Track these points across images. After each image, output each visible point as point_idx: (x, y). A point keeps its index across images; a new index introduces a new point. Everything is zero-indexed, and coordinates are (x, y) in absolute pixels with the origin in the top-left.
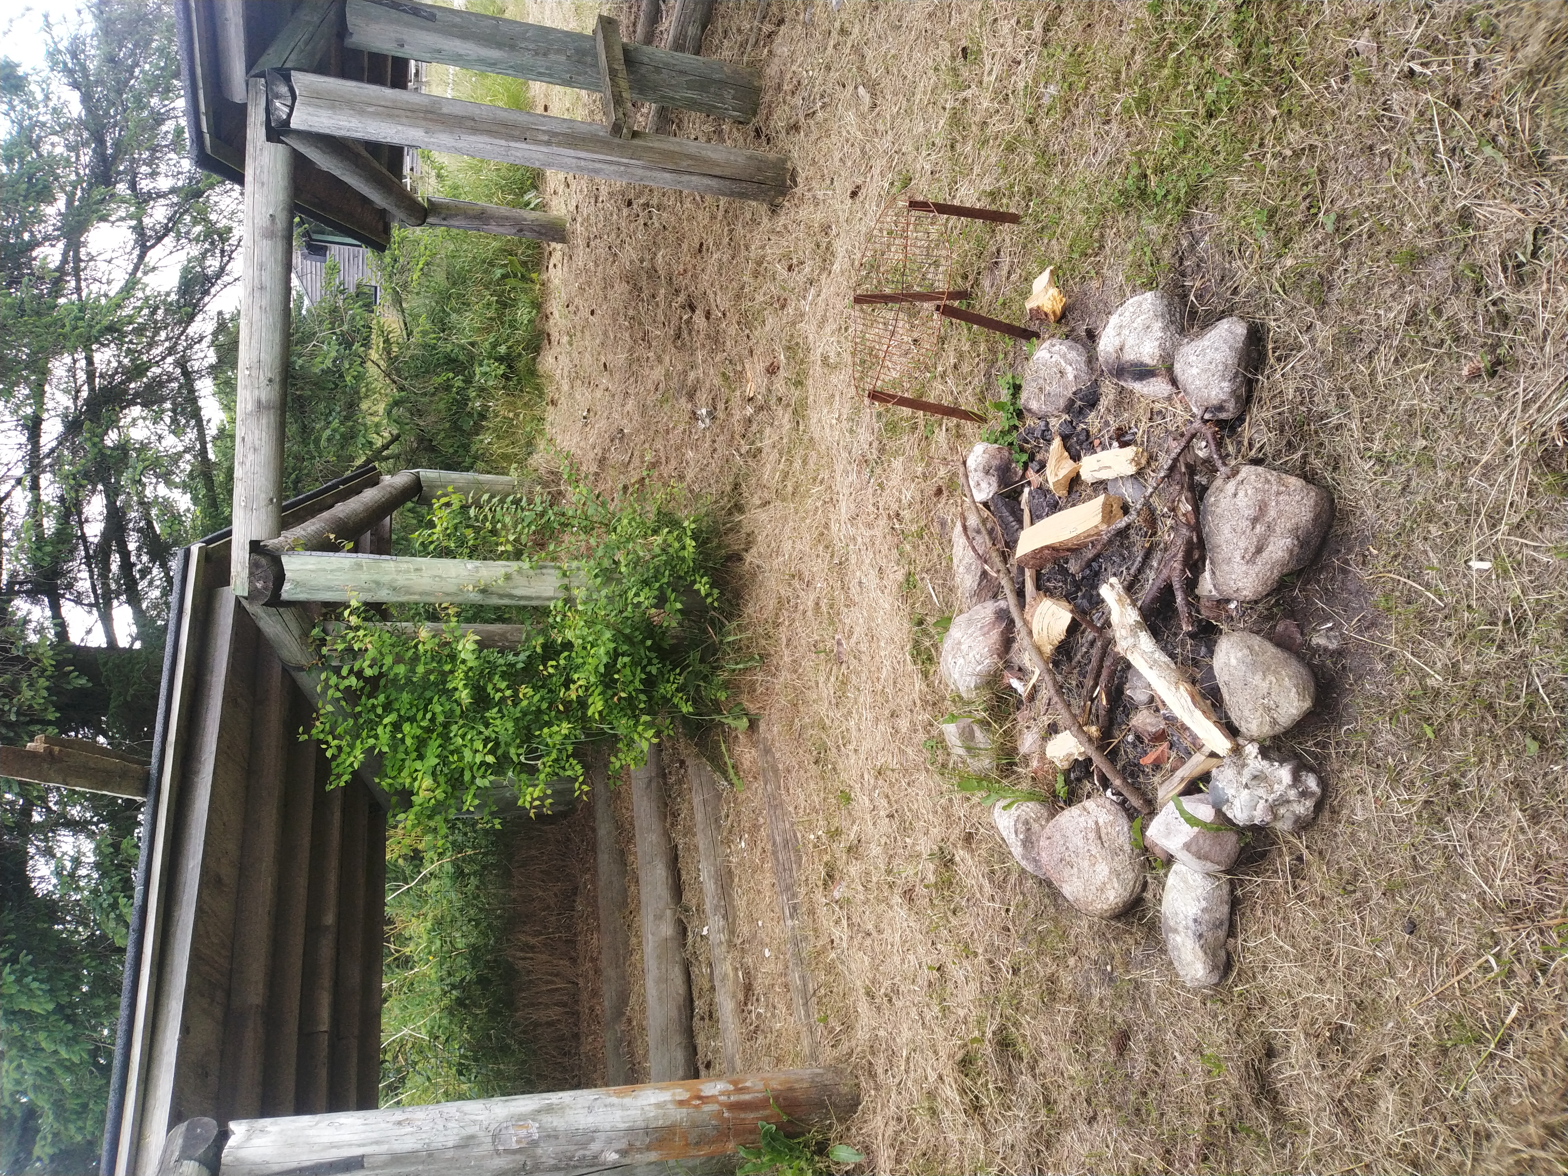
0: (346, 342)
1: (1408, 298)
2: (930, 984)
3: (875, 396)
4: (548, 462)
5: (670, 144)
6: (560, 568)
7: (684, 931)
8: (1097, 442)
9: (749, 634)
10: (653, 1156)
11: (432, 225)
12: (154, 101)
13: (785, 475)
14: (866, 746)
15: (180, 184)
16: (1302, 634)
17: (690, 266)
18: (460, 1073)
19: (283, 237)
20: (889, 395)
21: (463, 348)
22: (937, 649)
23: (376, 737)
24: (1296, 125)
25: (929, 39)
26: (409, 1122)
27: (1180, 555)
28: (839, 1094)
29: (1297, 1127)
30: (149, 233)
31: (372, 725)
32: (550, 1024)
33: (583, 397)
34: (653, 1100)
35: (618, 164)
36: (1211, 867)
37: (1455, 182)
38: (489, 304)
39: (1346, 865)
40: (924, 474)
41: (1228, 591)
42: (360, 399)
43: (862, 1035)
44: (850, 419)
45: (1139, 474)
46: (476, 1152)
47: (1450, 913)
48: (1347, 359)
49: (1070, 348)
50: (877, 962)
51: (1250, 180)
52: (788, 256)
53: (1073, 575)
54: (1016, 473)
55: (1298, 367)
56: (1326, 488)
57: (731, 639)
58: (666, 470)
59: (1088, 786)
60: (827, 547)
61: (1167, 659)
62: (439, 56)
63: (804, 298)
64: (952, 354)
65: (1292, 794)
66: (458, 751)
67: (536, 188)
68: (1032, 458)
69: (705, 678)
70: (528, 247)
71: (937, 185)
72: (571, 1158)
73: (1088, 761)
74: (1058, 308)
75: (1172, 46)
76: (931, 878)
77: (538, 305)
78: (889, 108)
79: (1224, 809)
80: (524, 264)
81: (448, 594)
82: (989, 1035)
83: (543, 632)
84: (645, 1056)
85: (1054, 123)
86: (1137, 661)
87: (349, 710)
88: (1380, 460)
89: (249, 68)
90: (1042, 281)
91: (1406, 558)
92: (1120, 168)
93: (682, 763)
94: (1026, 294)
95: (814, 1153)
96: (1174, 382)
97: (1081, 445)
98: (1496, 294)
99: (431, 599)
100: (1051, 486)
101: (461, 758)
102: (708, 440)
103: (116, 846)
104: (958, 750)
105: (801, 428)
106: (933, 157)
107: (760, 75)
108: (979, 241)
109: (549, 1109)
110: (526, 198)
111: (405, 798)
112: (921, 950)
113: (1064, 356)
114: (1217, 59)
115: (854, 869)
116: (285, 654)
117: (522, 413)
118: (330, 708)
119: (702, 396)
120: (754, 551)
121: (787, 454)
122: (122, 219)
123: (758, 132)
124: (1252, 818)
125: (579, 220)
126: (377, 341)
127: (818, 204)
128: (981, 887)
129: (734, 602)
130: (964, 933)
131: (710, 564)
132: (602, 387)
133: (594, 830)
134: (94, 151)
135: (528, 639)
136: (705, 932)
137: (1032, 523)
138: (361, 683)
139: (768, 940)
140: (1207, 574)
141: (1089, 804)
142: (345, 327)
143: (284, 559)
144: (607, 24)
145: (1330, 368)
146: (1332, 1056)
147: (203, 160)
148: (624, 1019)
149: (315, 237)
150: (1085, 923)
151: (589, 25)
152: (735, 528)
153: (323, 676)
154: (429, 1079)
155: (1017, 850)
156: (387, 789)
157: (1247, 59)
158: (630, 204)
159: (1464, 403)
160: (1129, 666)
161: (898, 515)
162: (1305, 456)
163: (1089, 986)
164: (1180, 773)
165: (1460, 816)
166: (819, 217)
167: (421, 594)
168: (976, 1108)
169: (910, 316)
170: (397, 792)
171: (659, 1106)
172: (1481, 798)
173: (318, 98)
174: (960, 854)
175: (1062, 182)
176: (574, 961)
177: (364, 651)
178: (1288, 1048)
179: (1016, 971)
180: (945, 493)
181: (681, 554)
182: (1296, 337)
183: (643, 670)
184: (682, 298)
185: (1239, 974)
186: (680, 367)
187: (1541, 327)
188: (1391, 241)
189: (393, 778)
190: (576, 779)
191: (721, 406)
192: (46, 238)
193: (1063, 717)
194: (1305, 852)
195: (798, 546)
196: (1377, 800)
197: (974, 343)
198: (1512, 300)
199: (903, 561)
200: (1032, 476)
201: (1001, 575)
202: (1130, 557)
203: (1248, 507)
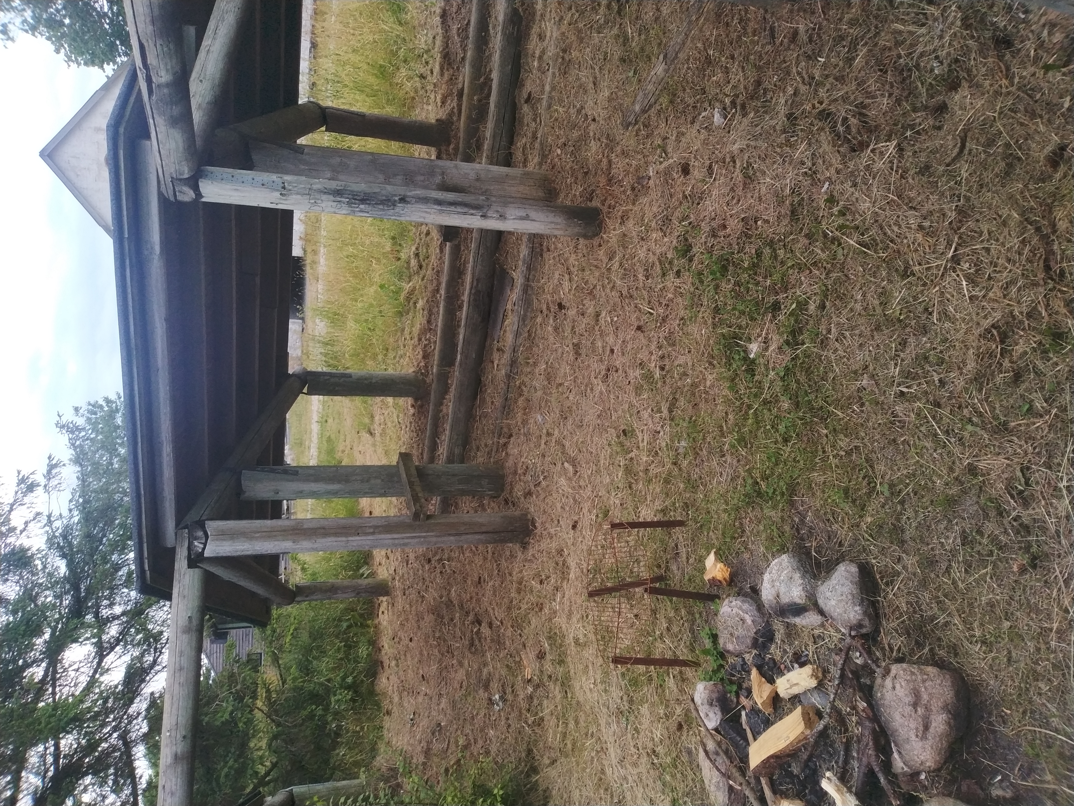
0: (239, 698)
1: (956, 528)
3: (617, 660)
4: (387, 761)
5: (452, 518)
8: (782, 667)
11: (299, 602)
12: (115, 557)
13: (564, 735)
15: (129, 608)
16: (983, 789)
17: (474, 594)
19: (197, 630)
20: (626, 658)
21: (321, 684)
24: (841, 436)
25: (602, 429)
27: (871, 743)
30: (105, 645)
33: (410, 703)
35: (419, 537)
37: (957, 450)
38: (339, 649)
40: (666, 715)
41: (916, 766)
42: (249, 739)
44: (602, 682)
45: (820, 686)
48: (933, 575)
49: (743, 602)
51: (825, 474)
52: (538, 575)
53: (798, 776)
54: (732, 701)
55: (902, 588)
56: (955, 670)
58: (475, 749)
60: (606, 790)
62: (301, 495)
63: (554, 600)
64: (663, 620)
67: (367, 564)
68: (740, 687)
70: (364, 604)
71: (626, 512)
74: (727, 575)
75: (749, 407)
77: (374, 643)
78: (586, 472)
80: (362, 616)
85: (690, 462)
88: (984, 642)
89: (177, 525)
90: (710, 560)
91: (1032, 712)
92: (740, 481)
94: (702, 570)
96: (821, 612)
97: (772, 671)
98: (1014, 514)
100: (760, 706)
102: (503, 718)
105: (569, 695)
106: (619, 495)
107: (503, 467)
108: (662, 541)
110: (361, 571)
113: (740, 608)
114: (779, 408)
117: (366, 725)
119: (494, 685)
121: (562, 718)
122: (87, 639)
123: (506, 501)
125: (397, 578)
126: (261, 692)
127: (552, 538)
132: (422, 693)
134: (72, 596)
137: (755, 739)
140: (896, 755)
142: (239, 687)
144: (405, 457)
145: (924, 584)
147: (144, 589)
149: (220, 627)
151: (394, 460)
152: (534, 788)
157: (797, 405)
158: (429, 561)
159: (1024, 590)
161: (654, 751)
162: (931, 650)
166: (554, 545)
169: (628, 599)
173: (223, 535)
175: (705, 496)
180: (685, 727)
182: (893, 568)
184: (471, 618)
186: (475, 667)
187: (1053, 528)
188: (930, 494)
191: (509, 690)
192: (34, 662)
195: (585, 793)
197: (677, 610)
198: (1026, 515)
199: (667, 790)
200: (744, 701)
201: (744, 787)
202: (835, 752)
203: (906, 695)
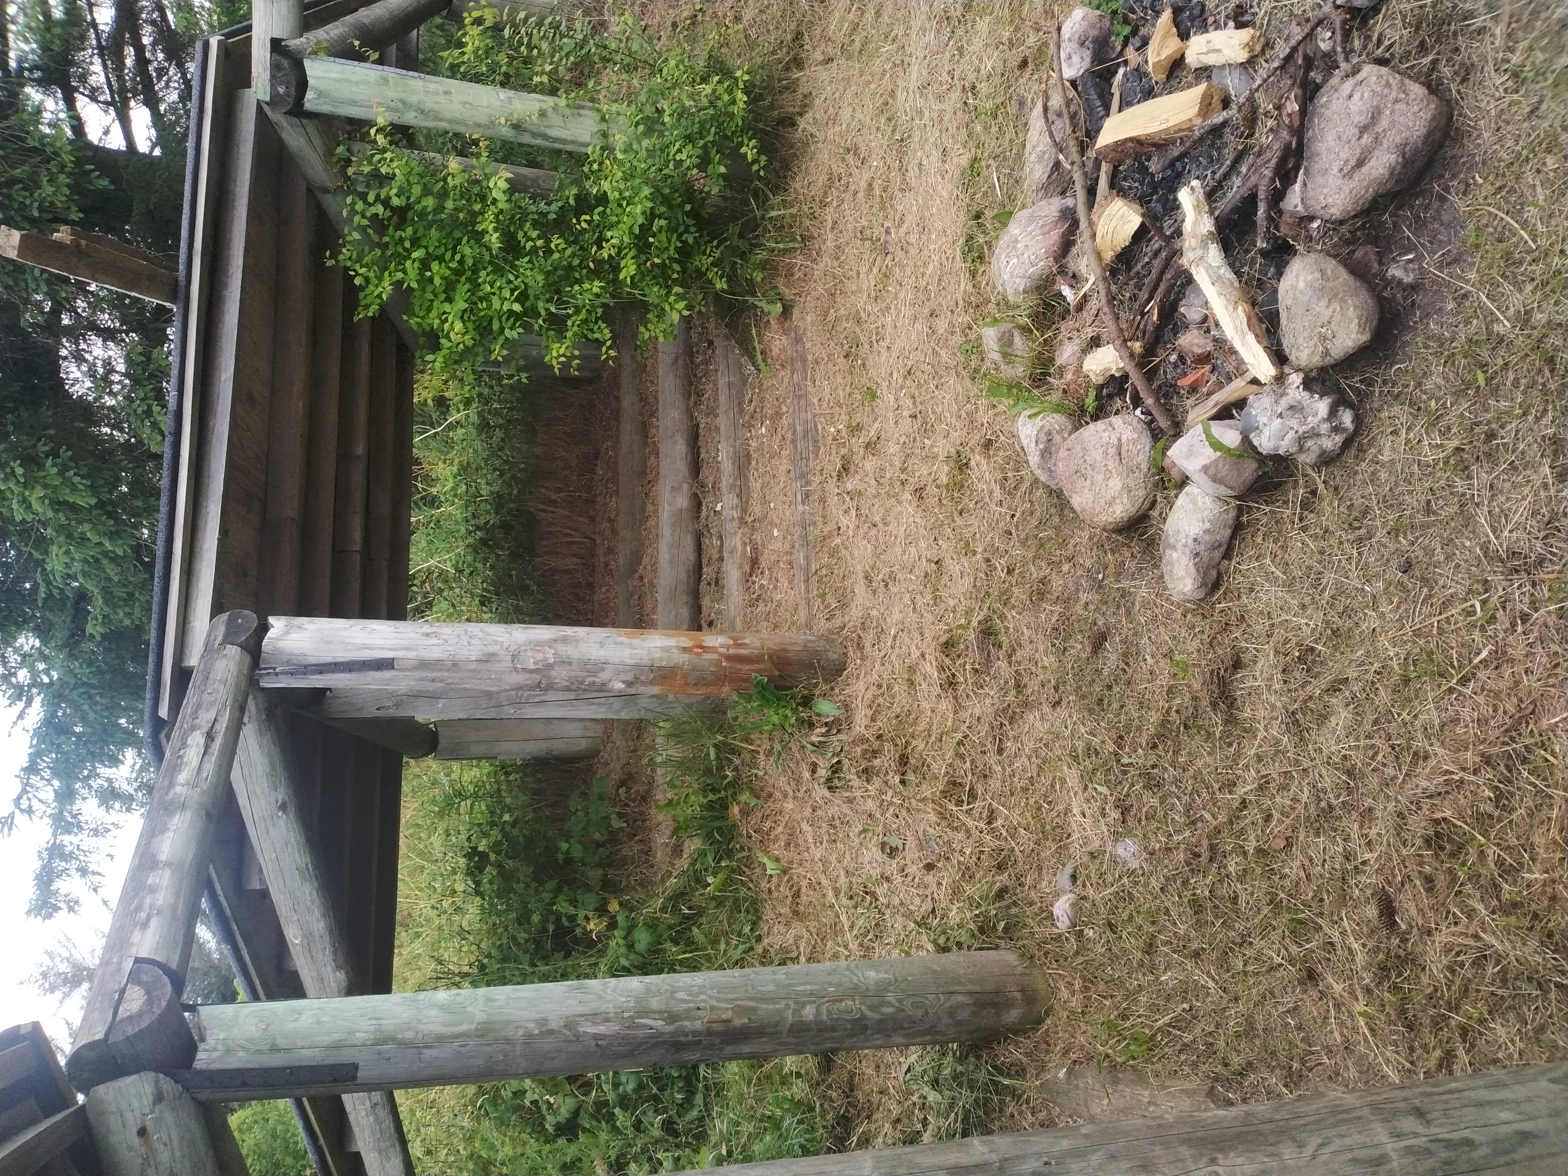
2: (926, 575)
6: (598, 110)
7: (699, 505)
8: (1211, 20)
9: (794, 211)
10: (655, 690)
13: (855, 27)
14: (899, 344)
16: (1380, 263)
18: (482, 604)
22: (990, 248)
23: (404, 272)
26: (436, 635)
27: (1274, 161)
28: (827, 660)
29: (1245, 730)
31: (401, 259)
32: (568, 572)
34: (659, 643)
36: (1224, 491)
39: (1358, 502)
40: (1010, 40)
41: (1316, 207)
43: (855, 612)
45: (1250, 64)
46: (497, 667)
47: (1449, 558)
50: (879, 550)
53: (1153, 175)
54: (1113, 48)
56: (1449, 102)
57: (773, 214)
58: (722, 8)
59: (1118, 403)
60: (890, 120)
61: (1232, 276)
65: (1325, 428)
66: (486, 298)
68: (1134, 33)
69: (742, 255)
72: (582, 683)
73: (1125, 377)
76: (944, 480)
79: (1252, 436)
81: (479, 126)
82: (975, 624)
83: (578, 182)
84: (654, 610)
86: (1201, 277)
87: (376, 238)
88: (1515, 75)
91: (1512, 190)
93: (711, 343)
95: (798, 704)
97: (1193, 21)
99: (461, 129)
100: (1150, 68)
101: (490, 306)
103: (148, 356)
104: (994, 356)
109: (565, 640)
111: (433, 340)
112: (923, 544)
115: (870, 464)
116: (310, 172)
118: (356, 236)
120: (809, 116)
124: (1277, 448)
128: (991, 492)
129: (781, 173)
130: (967, 533)
131: (761, 125)
133: (618, 399)
135: (561, 188)
136: (718, 508)
137: (1120, 110)
138: (388, 213)
139: (778, 521)
140: (1297, 187)
141: (1116, 420)
143: (307, 63)
146: (1297, 674)
148: (637, 576)
150: (1086, 534)
152: (792, 87)
153: (349, 200)
154: (453, 605)
155: (1034, 459)
156: (415, 327)
160: (1190, 280)
161: (974, 87)
162: (1435, 62)
163: (1078, 590)
164: (1215, 398)
165: (1486, 467)
167: (450, 122)
168: (951, 683)
170: (424, 333)
171: (664, 649)
172: (1514, 451)
174: (977, 459)
176: (592, 519)
177: (391, 177)
178: (1255, 662)
179: (1010, 571)
180: (1031, 66)
181: (730, 109)
183: (680, 236)
185: (1225, 593)
189: (423, 318)
190: (604, 343)
193: (1108, 328)
194: (1321, 486)
195: (859, 115)
196: (1408, 441)
199: (971, 144)
200: (1131, 54)
201: (1075, 168)
202: (1218, 160)
203: (1361, 112)
